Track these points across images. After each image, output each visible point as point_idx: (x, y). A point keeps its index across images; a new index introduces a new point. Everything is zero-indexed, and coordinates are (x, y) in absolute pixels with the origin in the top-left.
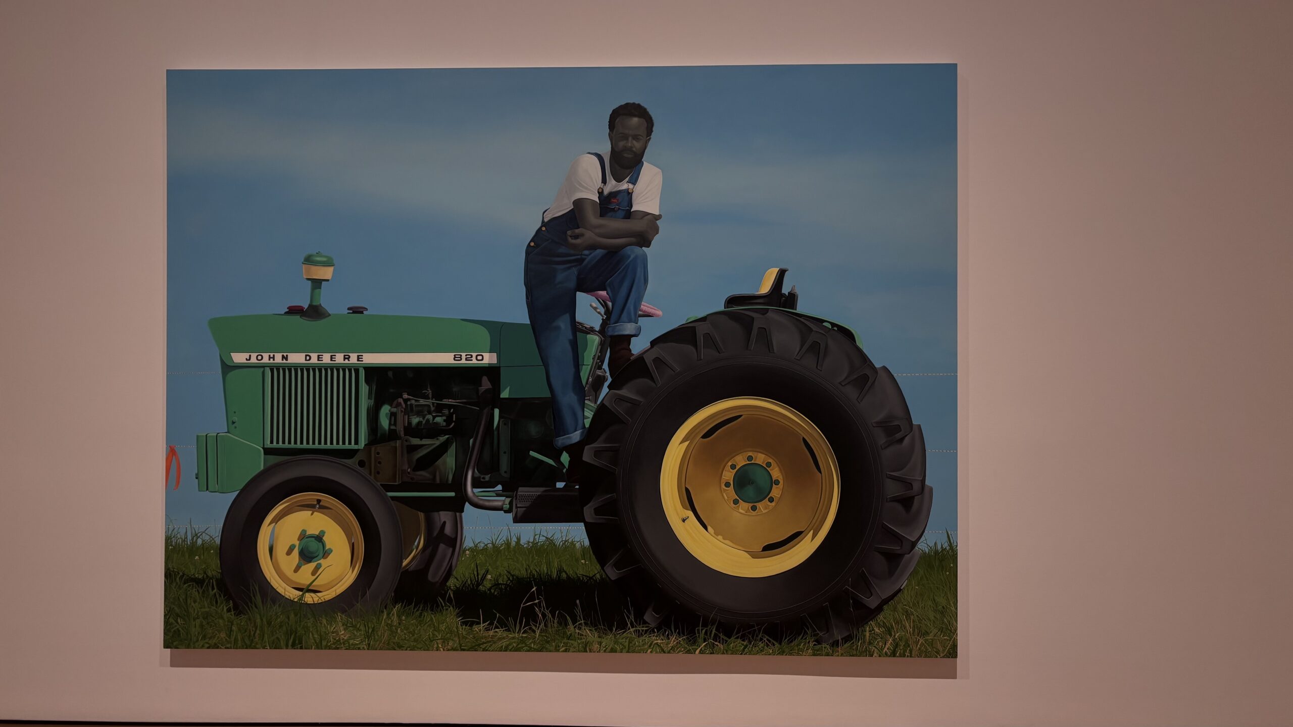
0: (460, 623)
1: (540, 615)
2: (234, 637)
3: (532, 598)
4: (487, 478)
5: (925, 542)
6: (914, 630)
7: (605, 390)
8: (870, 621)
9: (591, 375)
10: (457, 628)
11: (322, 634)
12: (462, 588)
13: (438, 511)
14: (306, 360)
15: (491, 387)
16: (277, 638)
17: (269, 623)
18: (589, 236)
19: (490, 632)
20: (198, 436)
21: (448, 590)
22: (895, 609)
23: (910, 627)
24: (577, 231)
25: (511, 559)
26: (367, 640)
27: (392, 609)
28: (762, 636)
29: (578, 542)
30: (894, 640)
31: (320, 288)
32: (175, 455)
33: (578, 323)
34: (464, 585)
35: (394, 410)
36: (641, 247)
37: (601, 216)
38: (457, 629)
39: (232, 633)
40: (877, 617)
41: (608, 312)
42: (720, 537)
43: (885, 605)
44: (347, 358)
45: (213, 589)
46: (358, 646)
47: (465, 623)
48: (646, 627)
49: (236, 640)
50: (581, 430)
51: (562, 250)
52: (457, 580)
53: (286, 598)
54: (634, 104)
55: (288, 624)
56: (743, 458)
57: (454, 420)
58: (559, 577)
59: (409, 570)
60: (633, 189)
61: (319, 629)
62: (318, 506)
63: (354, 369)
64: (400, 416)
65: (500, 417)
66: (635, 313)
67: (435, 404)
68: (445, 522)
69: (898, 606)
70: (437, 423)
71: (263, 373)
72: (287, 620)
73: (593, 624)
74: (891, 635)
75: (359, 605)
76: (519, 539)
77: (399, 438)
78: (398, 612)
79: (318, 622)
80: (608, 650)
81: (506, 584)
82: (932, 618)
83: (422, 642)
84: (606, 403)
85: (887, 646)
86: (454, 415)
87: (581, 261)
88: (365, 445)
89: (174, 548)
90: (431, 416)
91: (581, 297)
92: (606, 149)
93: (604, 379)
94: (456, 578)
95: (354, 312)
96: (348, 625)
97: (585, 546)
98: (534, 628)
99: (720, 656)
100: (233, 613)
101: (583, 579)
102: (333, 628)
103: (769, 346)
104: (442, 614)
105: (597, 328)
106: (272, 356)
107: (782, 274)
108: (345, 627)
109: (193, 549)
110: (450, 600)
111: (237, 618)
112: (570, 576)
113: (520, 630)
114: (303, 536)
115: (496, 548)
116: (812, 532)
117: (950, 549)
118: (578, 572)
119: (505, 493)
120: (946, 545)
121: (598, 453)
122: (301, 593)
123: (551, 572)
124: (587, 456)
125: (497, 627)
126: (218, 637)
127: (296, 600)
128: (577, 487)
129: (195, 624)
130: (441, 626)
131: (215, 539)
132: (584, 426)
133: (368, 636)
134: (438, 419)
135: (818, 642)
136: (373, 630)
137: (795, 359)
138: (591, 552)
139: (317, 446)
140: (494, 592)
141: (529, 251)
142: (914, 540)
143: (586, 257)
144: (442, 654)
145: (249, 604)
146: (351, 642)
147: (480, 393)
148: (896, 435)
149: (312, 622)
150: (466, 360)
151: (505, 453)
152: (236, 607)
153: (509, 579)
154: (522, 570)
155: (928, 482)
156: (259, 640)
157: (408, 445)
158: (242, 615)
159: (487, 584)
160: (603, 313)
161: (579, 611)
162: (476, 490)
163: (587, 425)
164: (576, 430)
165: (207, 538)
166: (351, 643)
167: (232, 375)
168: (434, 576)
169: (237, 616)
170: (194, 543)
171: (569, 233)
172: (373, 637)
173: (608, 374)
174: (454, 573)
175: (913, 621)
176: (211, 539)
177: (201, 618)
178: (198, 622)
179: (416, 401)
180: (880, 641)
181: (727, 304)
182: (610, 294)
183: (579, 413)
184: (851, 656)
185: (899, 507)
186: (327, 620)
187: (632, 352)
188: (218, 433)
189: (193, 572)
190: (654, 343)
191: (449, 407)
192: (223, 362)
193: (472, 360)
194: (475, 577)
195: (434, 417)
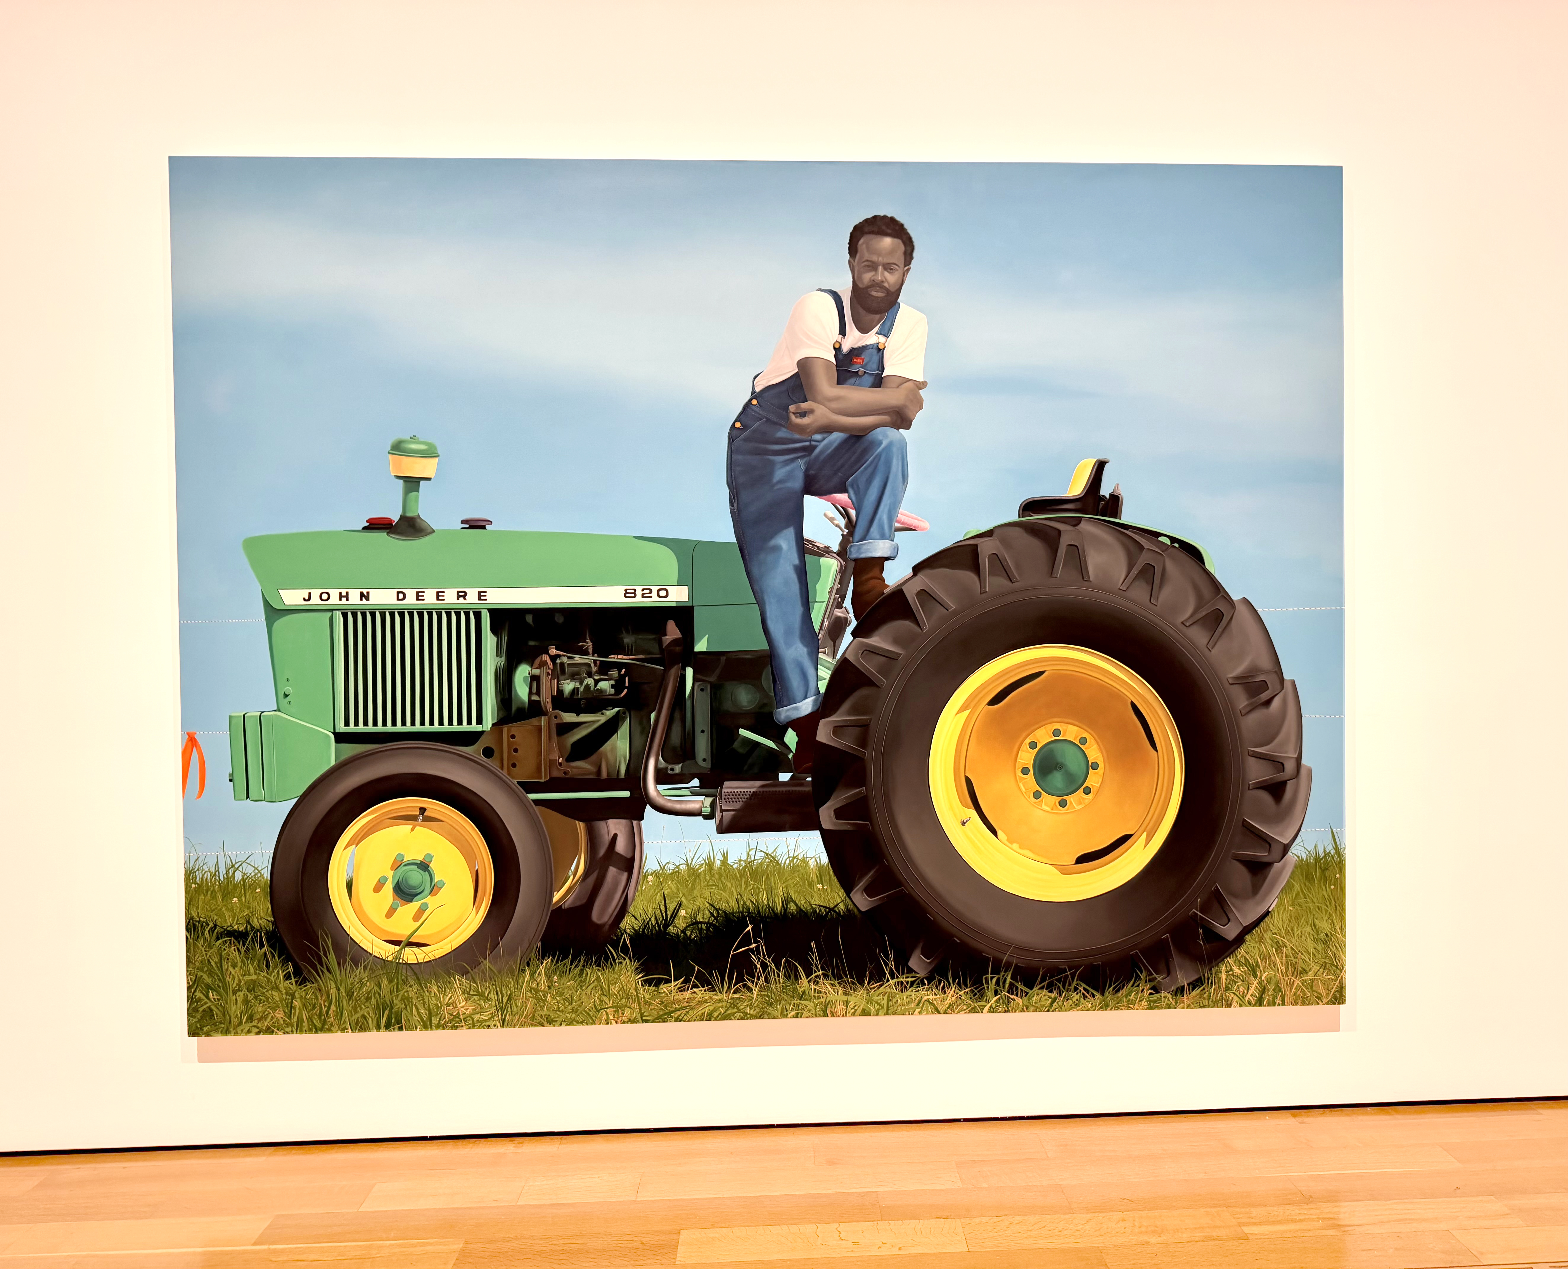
0: (640, 983)
1: (759, 966)
2: (296, 1017)
3: (746, 941)
4: (678, 768)
5: (1301, 844)
6: (1287, 969)
7: (847, 638)
8: (1226, 958)
9: (826, 617)
10: (636, 989)
11: (431, 1007)
12: (643, 930)
13: (606, 819)
14: (398, 599)
15: (680, 636)
16: (364, 1017)
17: (350, 994)
18: (821, 413)
19: (684, 993)
20: (230, 717)
21: (622, 934)
22: (1261, 940)
23: (1282, 963)
24: (804, 406)
25: (716, 885)
26: (500, 1013)
27: (538, 966)
28: (1077, 985)
29: (812, 858)
30: (1260, 983)
31: (418, 491)
32: (196, 747)
33: (807, 540)
34: (645, 926)
35: (536, 672)
36: (898, 430)
37: (839, 382)
38: (636, 991)
39: (293, 1011)
40: (1236, 951)
41: (851, 525)
42: (1015, 846)
43: (1247, 934)
44: (462, 595)
45: (262, 946)
46: (487, 1023)
47: (649, 982)
48: (912, 977)
49: (300, 1021)
50: (813, 697)
51: (782, 433)
52: (636, 919)
53: (375, 956)
54: (885, 217)
55: (380, 994)
56: (1047, 731)
57: (627, 685)
58: (785, 910)
59: (563, 908)
60: (884, 344)
61: (426, 1000)
62: (421, 818)
63: (473, 612)
64: (545, 681)
65: (695, 680)
66: (890, 526)
67: (598, 663)
68: (615, 836)
69: (1265, 936)
70: (601, 691)
71: (331, 620)
72: (376, 988)
73: (838, 976)
74: (1255, 976)
75: (487, 963)
76: (725, 857)
77: (545, 713)
78: (547, 970)
79: (425, 990)
80: (859, 1011)
81: (707, 923)
82: (1312, 950)
83: (584, 1013)
84: (850, 657)
85: (1250, 992)
86: (627, 678)
87: (809, 450)
88: (493, 725)
89: (200, 886)
90: (592, 679)
91: (810, 502)
92: (844, 285)
93: (844, 622)
94: (633, 916)
95: (471, 527)
96: (472, 993)
97: (822, 863)
98: (750, 984)
99: (1018, 1015)
100: (293, 981)
101: (820, 911)
102: (448, 998)
103: (1082, 570)
104: (614, 969)
105: (835, 548)
106: (344, 594)
107: (1100, 466)
108: (466, 995)
109: (228, 888)
110: (625, 950)
111: (301, 989)
112: (802, 907)
113: (729, 987)
114: (398, 864)
115: (693, 872)
116: (1145, 834)
117: (1336, 853)
118: (813, 902)
119: (704, 791)
120: (1330, 848)
121: (838, 730)
122: (397, 948)
123: (774, 902)
124: (824, 734)
125: (695, 986)
126: (272, 1017)
127: (389, 959)
128: (809, 779)
129: (236, 999)
130: (612, 987)
131: (262, 872)
132: (818, 692)
133: (501, 1008)
134: (603, 685)
135: (1156, 990)
136: (509, 999)
137: (1119, 589)
138: (831, 872)
139: (418, 728)
140: (691, 934)
141: (733, 435)
142: (1286, 842)
143: (818, 443)
144: (616, 1030)
145: (318, 966)
146: (476, 1017)
147: (664, 646)
148: (1261, 695)
149: (415, 991)
150: (643, 596)
151: (703, 732)
152: (298, 972)
153: (712, 914)
154: (731, 901)
155: (1305, 761)
156: (335, 1020)
157: (557, 724)
158: (308, 983)
159: (680, 923)
160: (843, 526)
161: (814, 958)
162: (661, 787)
163: (822, 690)
164: (806, 698)
165: (249, 870)
166: (475, 1019)
167: (281, 624)
168: (601, 914)
169: (300, 985)
170: (229, 879)
171: (792, 408)
172: (509, 1009)
173: (851, 615)
174: (631, 909)
175: (1286, 956)
176: (256, 871)
177: (245, 989)
178: (240, 996)
179: (569, 658)
180: (1241, 985)
181: (1022, 511)
182: (854, 498)
183: (811, 671)
184: (1201, 1007)
185: (1266, 797)
186: (438, 987)
187: (886, 583)
188: (262, 712)
189: (229, 922)
190: (917, 569)
191: (618, 666)
192: (267, 604)
193: (651, 597)
194: (662, 914)
195: (597, 682)
